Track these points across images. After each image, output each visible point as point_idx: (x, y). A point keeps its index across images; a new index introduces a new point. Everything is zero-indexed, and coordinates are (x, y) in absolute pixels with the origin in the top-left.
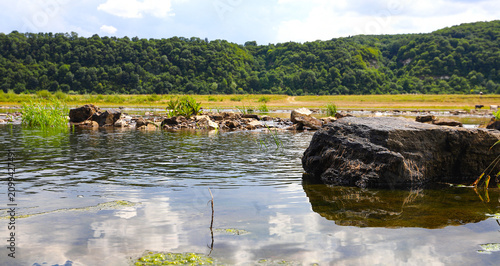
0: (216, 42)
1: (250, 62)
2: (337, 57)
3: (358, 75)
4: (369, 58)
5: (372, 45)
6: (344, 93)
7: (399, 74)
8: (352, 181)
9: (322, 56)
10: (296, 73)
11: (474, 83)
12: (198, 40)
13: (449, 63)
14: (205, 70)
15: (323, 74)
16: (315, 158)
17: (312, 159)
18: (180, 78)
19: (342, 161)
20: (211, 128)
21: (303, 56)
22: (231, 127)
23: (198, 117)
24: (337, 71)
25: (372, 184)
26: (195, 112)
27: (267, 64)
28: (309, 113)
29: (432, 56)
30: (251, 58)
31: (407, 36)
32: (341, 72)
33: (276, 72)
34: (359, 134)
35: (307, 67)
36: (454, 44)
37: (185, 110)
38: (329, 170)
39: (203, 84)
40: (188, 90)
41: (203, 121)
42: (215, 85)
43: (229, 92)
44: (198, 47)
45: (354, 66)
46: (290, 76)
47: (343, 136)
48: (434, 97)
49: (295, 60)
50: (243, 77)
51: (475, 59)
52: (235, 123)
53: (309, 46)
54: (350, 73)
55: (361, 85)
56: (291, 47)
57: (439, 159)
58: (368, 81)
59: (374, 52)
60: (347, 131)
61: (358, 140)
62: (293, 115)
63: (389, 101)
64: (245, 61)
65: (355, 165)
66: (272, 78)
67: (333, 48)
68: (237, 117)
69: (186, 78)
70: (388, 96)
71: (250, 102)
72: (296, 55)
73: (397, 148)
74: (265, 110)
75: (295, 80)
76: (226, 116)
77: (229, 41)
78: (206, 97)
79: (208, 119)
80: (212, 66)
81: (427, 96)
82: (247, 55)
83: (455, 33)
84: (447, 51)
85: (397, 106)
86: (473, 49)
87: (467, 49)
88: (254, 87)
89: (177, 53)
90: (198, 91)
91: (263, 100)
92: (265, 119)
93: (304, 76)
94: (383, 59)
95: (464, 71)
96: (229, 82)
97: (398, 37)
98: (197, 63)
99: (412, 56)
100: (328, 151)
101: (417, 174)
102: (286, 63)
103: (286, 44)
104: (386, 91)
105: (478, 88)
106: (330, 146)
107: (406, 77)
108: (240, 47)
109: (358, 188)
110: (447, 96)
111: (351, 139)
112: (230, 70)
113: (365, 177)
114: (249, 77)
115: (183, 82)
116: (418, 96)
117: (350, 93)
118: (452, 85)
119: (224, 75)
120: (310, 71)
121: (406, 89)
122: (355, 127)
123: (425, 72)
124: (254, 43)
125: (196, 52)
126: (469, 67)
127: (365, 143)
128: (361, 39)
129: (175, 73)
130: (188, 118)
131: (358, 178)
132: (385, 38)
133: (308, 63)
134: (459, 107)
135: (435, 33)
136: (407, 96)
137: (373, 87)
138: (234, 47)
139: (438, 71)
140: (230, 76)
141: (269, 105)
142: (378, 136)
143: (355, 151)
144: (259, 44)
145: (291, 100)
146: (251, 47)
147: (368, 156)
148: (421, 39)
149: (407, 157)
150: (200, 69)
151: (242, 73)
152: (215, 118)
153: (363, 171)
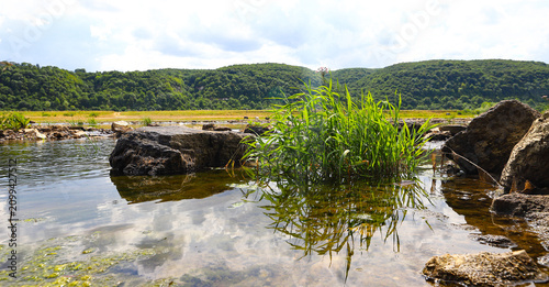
0: (48, 67)
1: (80, 85)
2: (152, 84)
3: (168, 97)
4: (176, 85)
5: (177, 76)
6: (158, 109)
7: (196, 97)
8: (145, 172)
9: (141, 83)
10: (121, 94)
11: (243, 103)
12: (30, 65)
13: (227, 90)
14: (38, 91)
15: (142, 96)
16: (119, 157)
17: (116, 158)
18: (11, 97)
19: (139, 158)
20: (39, 139)
21: (125, 82)
22: (59, 137)
23: (27, 130)
24: (153, 94)
25: (160, 173)
26: (23, 126)
27: (95, 87)
28: (126, 124)
29: (217, 85)
30: (82, 82)
31: (200, 71)
32: (156, 94)
33: (104, 94)
34: (151, 138)
35: (129, 91)
36: (230, 78)
37: (13, 124)
38: (129, 165)
39: (37, 102)
40: (21, 107)
41: (30, 133)
42: (48, 103)
43: (62, 109)
44: (29, 71)
45: (165, 90)
46: (116, 97)
47: (139, 140)
48: (219, 111)
49: (119, 85)
50: (75, 97)
51: (243, 88)
52: (62, 134)
53: (130, 75)
54: (162, 95)
55: (170, 104)
56: (115, 75)
57: (205, 152)
58: (175, 101)
59: (179, 81)
60: (142, 137)
61: (150, 143)
62: (113, 126)
63: (189, 115)
64: (75, 84)
65: (148, 161)
66: (100, 98)
67: (148, 77)
68: (65, 129)
69: (19, 97)
70: (190, 111)
71: (83, 116)
72: (120, 81)
73: (177, 147)
74: (93, 122)
75: (120, 100)
76: (54, 128)
77: (60, 68)
78: (40, 113)
79: (36, 131)
80: (45, 87)
81: (215, 111)
82: (77, 80)
83: (231, 71)
84: (226, 82)
85: (194, 118)
86: (241, 81)
87: (238, 81)
88: (84, 105)
89: (8, 75)
90: (32, 109)
91: (93, 115)
92: (89, 130)
93: (127, 97)
94: (185, 86)
95: (237, 95)
96: (62, 101)
97: (194, 71)
98: (29, 85)
99: (204, 84)
100: (129, 152)
101: (191, 163)
102: (112, 87)
103: (111, 73)
104: (187, 109)
105: (245, 106)
106: (130, 148)
107: (201, 98)
108: (71, 73)
109: (150, 176)
110: (227, 111)
111: (145, 142)
112: (63, 91)
113: (155, 168)
114: (80, 97)
115: (15, 101)
116: (209, 111)
117: (163, 110)
118: (230, 104)
119: (56, 95)
120: (131, 93)
121: (201, 106)
122: (148, 133)
123: (213, 96)
124: (83, 71)
125: (28, 75)
126: (240, 93)
127: (155, 144)
128: (169, 72)
129: (7, 93)
130: (16, 131)
131: (150, 169)
132: (186, 72)
133: (130, 88)
134: (235, 118)
135: (218, 70)
136: (202, 111)
137: (179, 105)
138: (65, 73)
139: (221, 95)
140: (63, 96)
141: (96, 119)
142: (164, 139)
143: (148, 151)
144: (87, 71)
145: (117, 115)
146: (81, 73)
147: (157, 153)
148: (210, 73)
149: (184, 152)
150: (32, 90)
151: (73, 93)
152: (43, 131)
153: (153, 164)
